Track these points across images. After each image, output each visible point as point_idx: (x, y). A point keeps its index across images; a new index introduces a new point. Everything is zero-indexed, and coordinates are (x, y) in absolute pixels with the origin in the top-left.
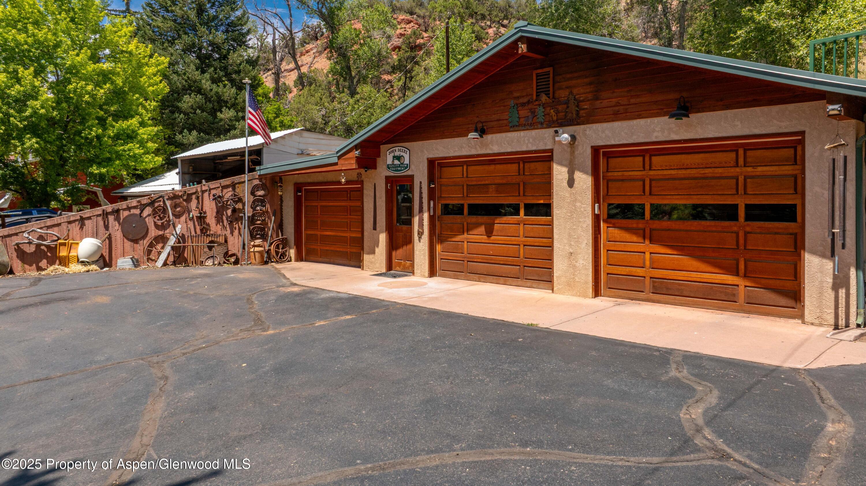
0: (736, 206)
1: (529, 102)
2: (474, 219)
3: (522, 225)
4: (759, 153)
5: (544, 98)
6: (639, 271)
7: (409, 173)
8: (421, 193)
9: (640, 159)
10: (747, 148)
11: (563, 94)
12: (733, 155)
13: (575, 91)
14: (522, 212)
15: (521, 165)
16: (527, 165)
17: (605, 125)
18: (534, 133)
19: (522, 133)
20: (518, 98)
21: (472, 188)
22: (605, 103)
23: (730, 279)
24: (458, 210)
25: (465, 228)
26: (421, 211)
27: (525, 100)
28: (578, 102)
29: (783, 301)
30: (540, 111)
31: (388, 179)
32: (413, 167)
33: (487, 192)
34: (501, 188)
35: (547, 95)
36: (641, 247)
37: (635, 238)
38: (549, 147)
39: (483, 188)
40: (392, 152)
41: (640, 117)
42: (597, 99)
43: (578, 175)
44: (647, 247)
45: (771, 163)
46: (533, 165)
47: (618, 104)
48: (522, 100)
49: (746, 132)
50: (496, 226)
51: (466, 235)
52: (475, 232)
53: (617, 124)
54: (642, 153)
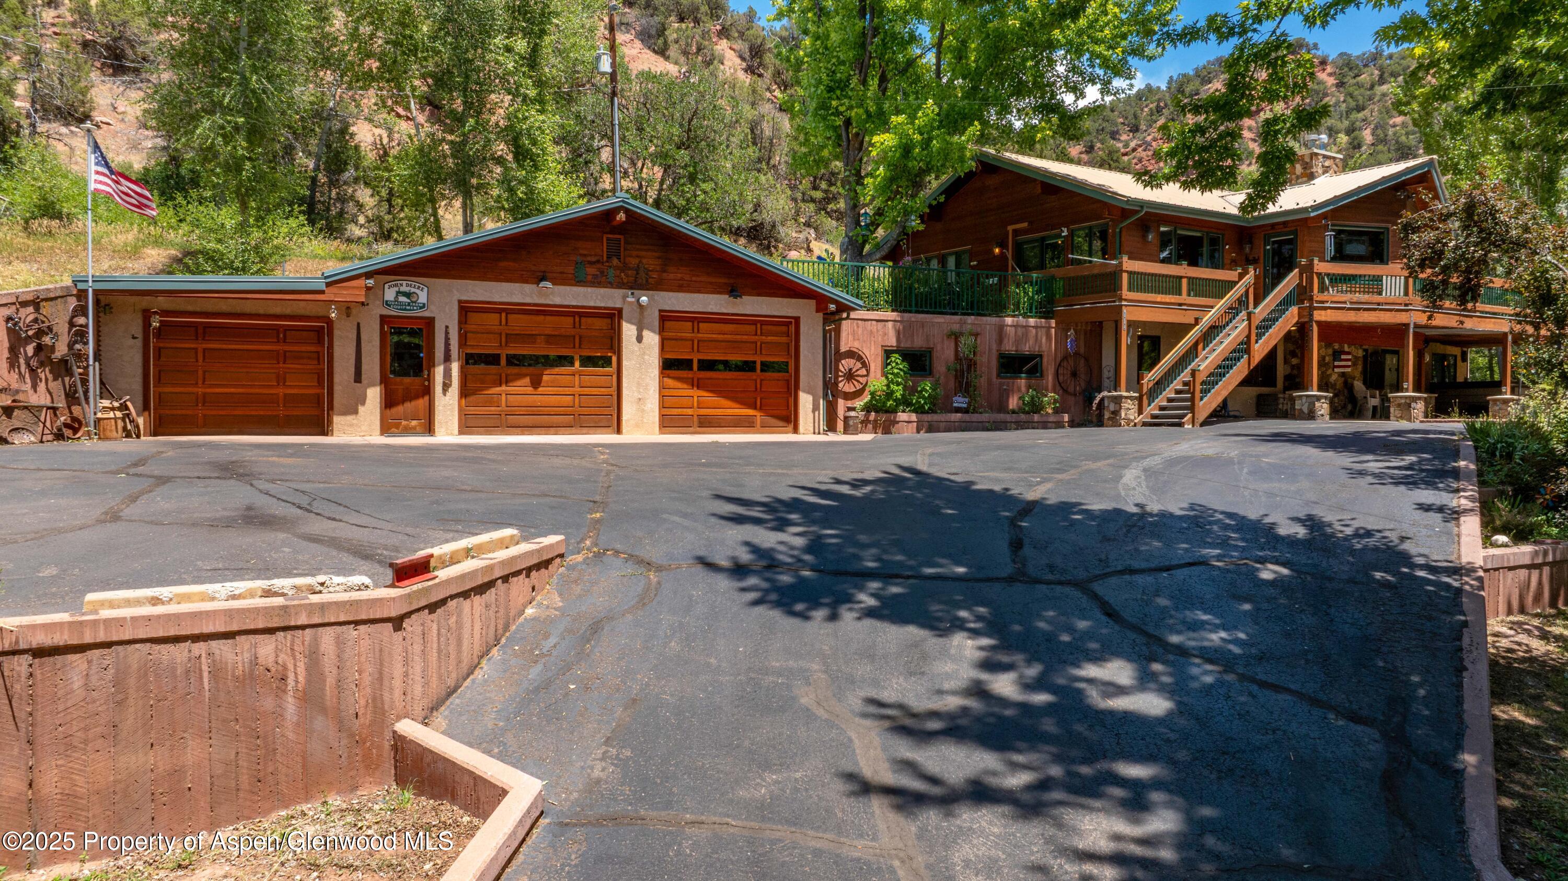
0: (754, 362)
1: (598, 262)
2: (514, 370)
3: (577, 377)
4: (769, 327)
5: (615, 261)
6: (690, 412)
7: (427, 314)
8: (447, 339)
9: (690, 324)
10: (763, 323)
11: (633, 262)
12: (753, 327)
13: (644, 261)
14: (577, 364)
15: (577, 319)
16: (584, 320)
17: (671, 294)
18: (602, 290)
19: (589, 289)
20: (585, 255)
21: (511, 338)
22: (672, 276)
23: (751, 412)
24: (493, 360)
25: (504, 380)
26: (447, 359)
27: (594, 259)
28: (647, 271)
29: (781, 424)
30: (611, 272)
31: (384, 319)
32: (432, 307)
33: (534, 343)
34: (551, 339)
35: (619, 259)
36: (690, 392)
37: (685, 386)
38: (618, 305)
39: (529, 338)
40: (396, 285)
41: (699, 292)
42: (665, 271)
43: (646, 333)
44: (696, 393)
45: (775, 335)
46: (590, 320)
47: (682, 279)
48: (589, 259)
49: (769, 313)
50: (545, 378)
51: (504, 388)
52: (519, 383)
53: (681, 295)
54: (692, 320)
